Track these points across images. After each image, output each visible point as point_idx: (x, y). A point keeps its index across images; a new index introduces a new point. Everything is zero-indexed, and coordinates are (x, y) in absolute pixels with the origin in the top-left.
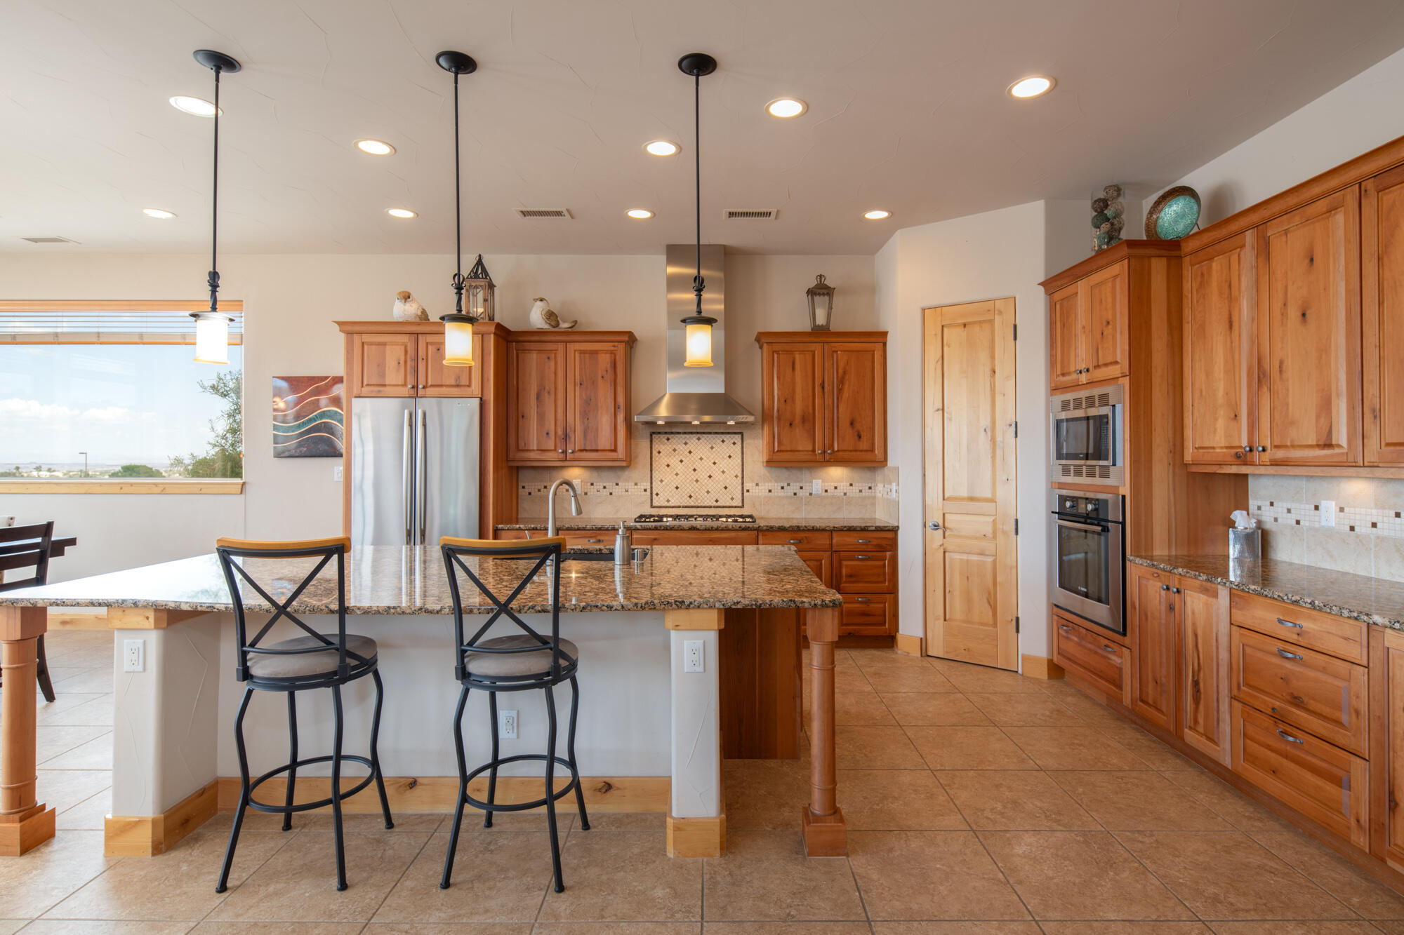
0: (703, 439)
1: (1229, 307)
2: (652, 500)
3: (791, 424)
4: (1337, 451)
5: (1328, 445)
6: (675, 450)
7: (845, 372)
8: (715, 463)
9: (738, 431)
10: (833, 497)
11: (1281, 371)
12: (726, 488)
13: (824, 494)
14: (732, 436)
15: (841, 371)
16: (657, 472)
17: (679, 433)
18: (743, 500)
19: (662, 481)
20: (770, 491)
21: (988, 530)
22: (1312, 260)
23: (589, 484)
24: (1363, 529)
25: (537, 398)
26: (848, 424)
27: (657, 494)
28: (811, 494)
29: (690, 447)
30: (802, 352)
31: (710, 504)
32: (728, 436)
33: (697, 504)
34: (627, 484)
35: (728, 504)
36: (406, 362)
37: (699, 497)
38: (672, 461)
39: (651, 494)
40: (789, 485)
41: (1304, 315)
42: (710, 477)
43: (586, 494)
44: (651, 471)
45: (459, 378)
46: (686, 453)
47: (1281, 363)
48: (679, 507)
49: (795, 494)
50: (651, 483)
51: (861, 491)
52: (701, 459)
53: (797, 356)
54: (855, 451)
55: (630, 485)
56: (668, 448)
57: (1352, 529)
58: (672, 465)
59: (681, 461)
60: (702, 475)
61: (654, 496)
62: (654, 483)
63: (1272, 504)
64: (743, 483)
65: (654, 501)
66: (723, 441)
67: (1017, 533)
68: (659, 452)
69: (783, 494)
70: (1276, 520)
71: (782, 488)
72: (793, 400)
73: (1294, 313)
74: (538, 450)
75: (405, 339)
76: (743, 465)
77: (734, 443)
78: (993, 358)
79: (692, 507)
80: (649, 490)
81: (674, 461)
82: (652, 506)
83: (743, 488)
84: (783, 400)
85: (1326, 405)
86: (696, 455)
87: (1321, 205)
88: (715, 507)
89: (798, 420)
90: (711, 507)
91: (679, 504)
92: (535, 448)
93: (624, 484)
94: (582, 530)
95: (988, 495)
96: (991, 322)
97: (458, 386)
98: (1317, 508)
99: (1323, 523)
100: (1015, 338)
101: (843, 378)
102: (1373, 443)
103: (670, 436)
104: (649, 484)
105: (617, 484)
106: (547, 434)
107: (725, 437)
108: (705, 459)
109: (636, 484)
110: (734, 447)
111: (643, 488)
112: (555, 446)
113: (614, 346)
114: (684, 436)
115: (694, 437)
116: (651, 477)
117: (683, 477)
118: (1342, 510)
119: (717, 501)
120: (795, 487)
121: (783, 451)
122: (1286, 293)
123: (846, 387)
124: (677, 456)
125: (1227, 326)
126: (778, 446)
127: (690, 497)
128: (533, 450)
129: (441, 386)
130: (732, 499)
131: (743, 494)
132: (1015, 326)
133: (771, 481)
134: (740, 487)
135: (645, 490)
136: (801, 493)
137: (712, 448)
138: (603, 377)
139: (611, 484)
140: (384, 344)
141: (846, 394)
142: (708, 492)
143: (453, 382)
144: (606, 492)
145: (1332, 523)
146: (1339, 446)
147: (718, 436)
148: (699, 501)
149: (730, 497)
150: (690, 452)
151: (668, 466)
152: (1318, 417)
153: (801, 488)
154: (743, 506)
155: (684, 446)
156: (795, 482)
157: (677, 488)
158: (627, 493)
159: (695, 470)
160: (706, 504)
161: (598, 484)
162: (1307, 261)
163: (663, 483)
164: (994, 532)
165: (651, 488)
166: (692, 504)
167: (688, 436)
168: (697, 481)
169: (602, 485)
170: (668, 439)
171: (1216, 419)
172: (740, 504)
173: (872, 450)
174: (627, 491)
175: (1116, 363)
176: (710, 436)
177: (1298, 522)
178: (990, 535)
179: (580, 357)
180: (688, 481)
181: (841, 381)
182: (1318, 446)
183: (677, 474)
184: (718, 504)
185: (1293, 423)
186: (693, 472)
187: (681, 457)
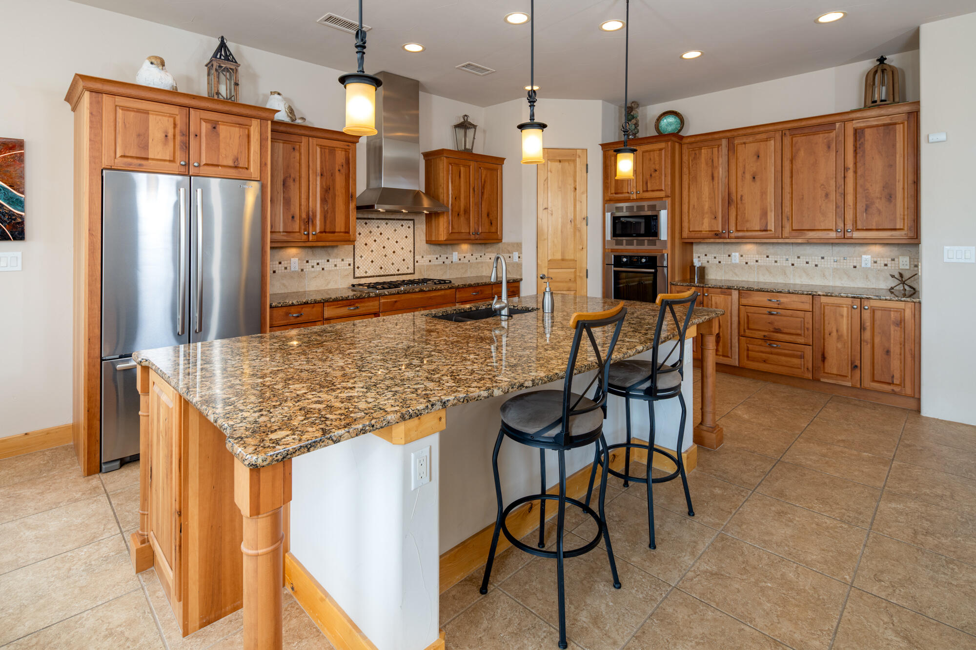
0: (389, 224)
1: (712, 170)
2: (354, 272)
3: (458, 215)
4: (769, 232)
5: (766, 230)
6: (371, 232)
7: (485, 182)
8: (397, 242)
9: (412, 218)
10: (463, 264)
11: (741, 200)
12: (404, 260)
13: (459, 262)
14: (408, 222)
15: (483, 181)
16: (358, 250)
17: (373, 219)
18: (414, 269)
19: (361, 257)
20: (430, 261)
21: (572, 276)
22: (758, 156)
23: (305, 262)
24: (752, 263)
25: (283, 185)
26: (486, 215)
27: (358, 268)
28: (452, 262)
29: (381, 230)
30: (464, 166)
31: (394, 273)
32: (405, 222)
33: (385, 273)
34: (336, 260)
35: (405, 272)
36: (174, 136)
37: (387, 268)
39: (354, 267)
40: (440, 256)
41: (754, 178)
42: (394, 252)
43: (302, 270)
44: (354, 249)
45: (237, 159)
46: (378, 234)
47: (742, 196)
48: (374, 276)
49: (444, 262)
50: (354, 259)
51: (477, 259)
52: (388, 239)
53: (462, 169)
54: (489, 232)
55: (338, 261)
56: (366, 230)
57: (747, 263)
58: (368, 244)
59: (375, 241)
60: (389, 252)
61: (356, 269)
62: (356, 259)
63: (706, 255)
64: (414, 257)
65: (356, 273)
66: (402, 226)
67: (587, 277)
68: (360, 234)
69: (436, 263)
70: (708, 262)
71: (437, 259)
72: (460, 198)
73: (748, 177)
74: (283, 232)
75: (175, 110)
76: (414, 243)
77: (409, 227)
78: (575, 181)
79: (383, 276)
80: (352, 265)
81: (370, 241)
82: (355, 278)
83: (414, 260)
84: (454, 197)
85: (764, 214)
86: (385, 236)
87: (764, 136)
88: (398, 275)
89: (462, 212)
90: (394, 275)
91: (373, 274)
92: (281, 230)
93: (333, 260)
94: (345, 300)
95: (572, 257)
96: (574, 161)
97: (236, 167)
98: (729, 256)
99: (733, 262)
100: (587, 172)
101: (484, 185)
102: (787, 229)
103: (367, 221)
104: (352, 259)
105: (328, 261)
106: (293, 217)
107: (404, 223)
108: (391, 239)
109: (343, 260)
110: (409, 230)
111: (348, 263)
112: (300, 228)
113: (348, 146)
114: (377, 221)
115: (384, 222)
116: (354, 255)
117: (376, 253)
118: (742, 256)
119: (398, 270)
120: (443, 258)
121: (454, 233)
122: (745, 168)
123: (485, 191)
124: (372, 237)
125: (711, 178)
126: (452, 229)
127: (381, 268)
128: (280, 232)
129: (218, 166)
130: (408, 268)
131: (414, 264)
132: (587, 165)
133: (430, 254)
134: (412, 260)
135: (350, 265)
136: (448, 262)
137: (395, 230)
138: (339, 170)
139: (323, 261)
140: (146, 112)
141: (485, 196)
142: (393, 264)
143: (231, 163)
144: (319, 268)
145: (737, 261)
146: (771, 230)
147: (399, 221)
148: (387, 271)
149: (406, 268)
150: (381, 234)
151: (366, 244)
152: (761, 219)
153: (447, 258)
154: (414, 273)
155: (377, 228)
156: (444, 254)
157: (372, 262)
158: (335, 268)
159: (384, 247)
160: (391, 273)
161: (312, 261)
162: (756, 157)
163: (363, 258)
164: (575, 278)
165: (354, 262)
166: (383, 274)
167: (379, 221)
168: (386, 256)
169: (316, 262)
170: (366, 223)
171: (703, 219)
172: (413, 272)
173: (497, 232)
174: (336, 266)
175: (662, 190)
176: (394, 221)
177: (720, 262)
178: (573, 280)
179: (321, 151)
180: (380, 256)
181: (483, 187)
182: (761, 231)
183: (372, 251)
184: (400, 272)
185: (747, 221)
186: (383, 249)
187: (375, 237)
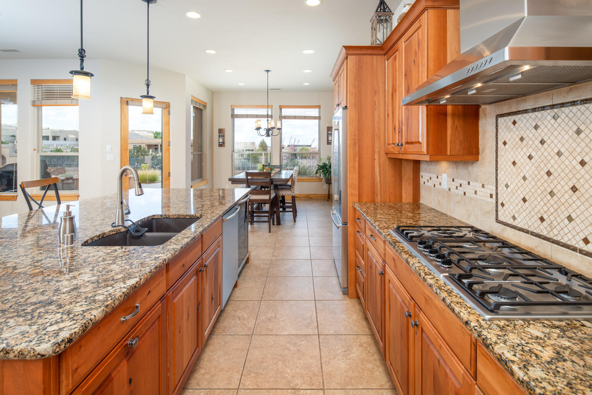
0: (562, 117)
2: (497, 213)
6: (522, 139)
16: (503, 172)
17: (527, 111)
19: (506, 186)
23: (451, 181)
27: (503, 205)
29: (542, 133)
31: (573, 243)
33: (550, 235)
37: (555, 223)
38: (519, 157)
39: (497, 203)
42: (574, 189)
43: (449, 190)
44: (497, 170)
46: (538, 142)
48: (527, 232)
50: (497, 188)
52: (559, 154)
55: (478, 185)
56: (513, 136)
58: (518, 164)
59: (530, 157)
60: (561, 186)
61: (500, 207)
62: (499, 189)
65: (500, 214)
68: (506, 143)
79: (545, 239)
80: (494, 198)
81: (522, 158)
82: (498, 223)
86: (551, 148)
91: (526, 227)
93: (473, 184)
103: (516, 117)
104: (494, 188)
105: (469, 183)
108: (566, 154)
109: (483, 186)
111: (489, 192)
114: (533, 115)
115: (548, 114)
116: (497, 179)
117: (533, 183)
124: (525, 149)
127: (542, 219)
135: (492, 196)
137: (579, 132)
139: (465, 182)
142: (571, 219)
144: (462, 191)
148: (555, 232)
150: (542, 142)
151: (515, 164)
155: (534, 130)
157: (525, 200)
159: (549, 173)
161: (456, 180)
163: (509, 190)
165: (497, 194)
166: (545, 233)
167: (538, 114)
168: (552, 194)
169: (459, 182)
170: (514, 123)
174: (476, 193)
176: (574, 109)
180: (539, 192)
183: (525, 179)
186: (546, 177)
187: (530, 150)
